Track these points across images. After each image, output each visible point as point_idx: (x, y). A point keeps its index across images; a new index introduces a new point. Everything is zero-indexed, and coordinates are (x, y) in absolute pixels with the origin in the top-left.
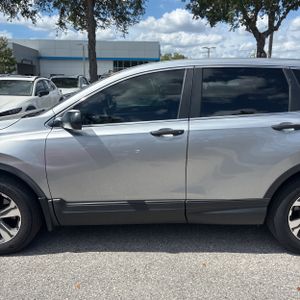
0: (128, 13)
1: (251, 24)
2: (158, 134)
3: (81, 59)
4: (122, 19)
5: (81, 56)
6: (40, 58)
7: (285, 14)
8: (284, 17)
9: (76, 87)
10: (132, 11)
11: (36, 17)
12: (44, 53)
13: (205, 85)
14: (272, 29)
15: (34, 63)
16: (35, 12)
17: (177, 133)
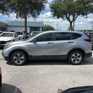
0: (36, 15)
1: (68, 19)
2: (48, 43)
3: (20, 26)
4: (34, 16)
5: (20, 25)
6: (8, 26)
7: (77, 16)
8: (77, 17)
9: (22, 35)
10: (37, 14)
11: (10, 15)
12: (9, 25)
13: (57, 35)
14: (74, 20)
15: (6, 27)
16: (9, 14)
17: (52, 43)
